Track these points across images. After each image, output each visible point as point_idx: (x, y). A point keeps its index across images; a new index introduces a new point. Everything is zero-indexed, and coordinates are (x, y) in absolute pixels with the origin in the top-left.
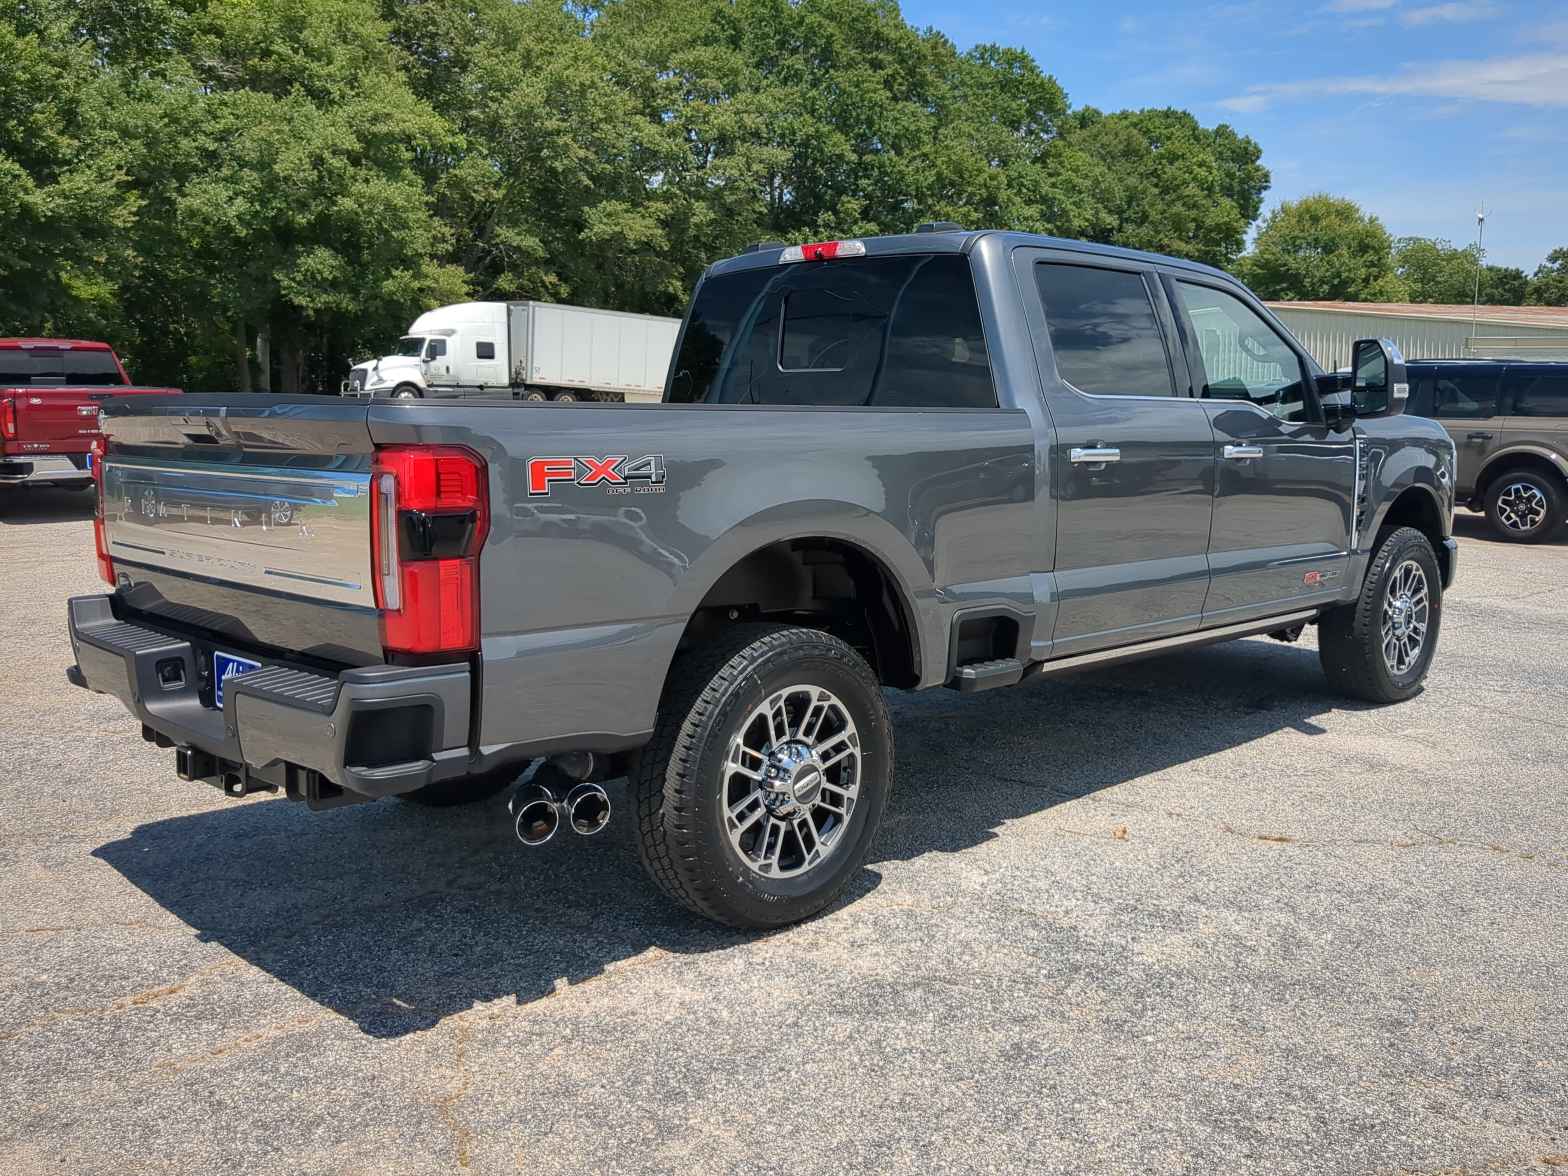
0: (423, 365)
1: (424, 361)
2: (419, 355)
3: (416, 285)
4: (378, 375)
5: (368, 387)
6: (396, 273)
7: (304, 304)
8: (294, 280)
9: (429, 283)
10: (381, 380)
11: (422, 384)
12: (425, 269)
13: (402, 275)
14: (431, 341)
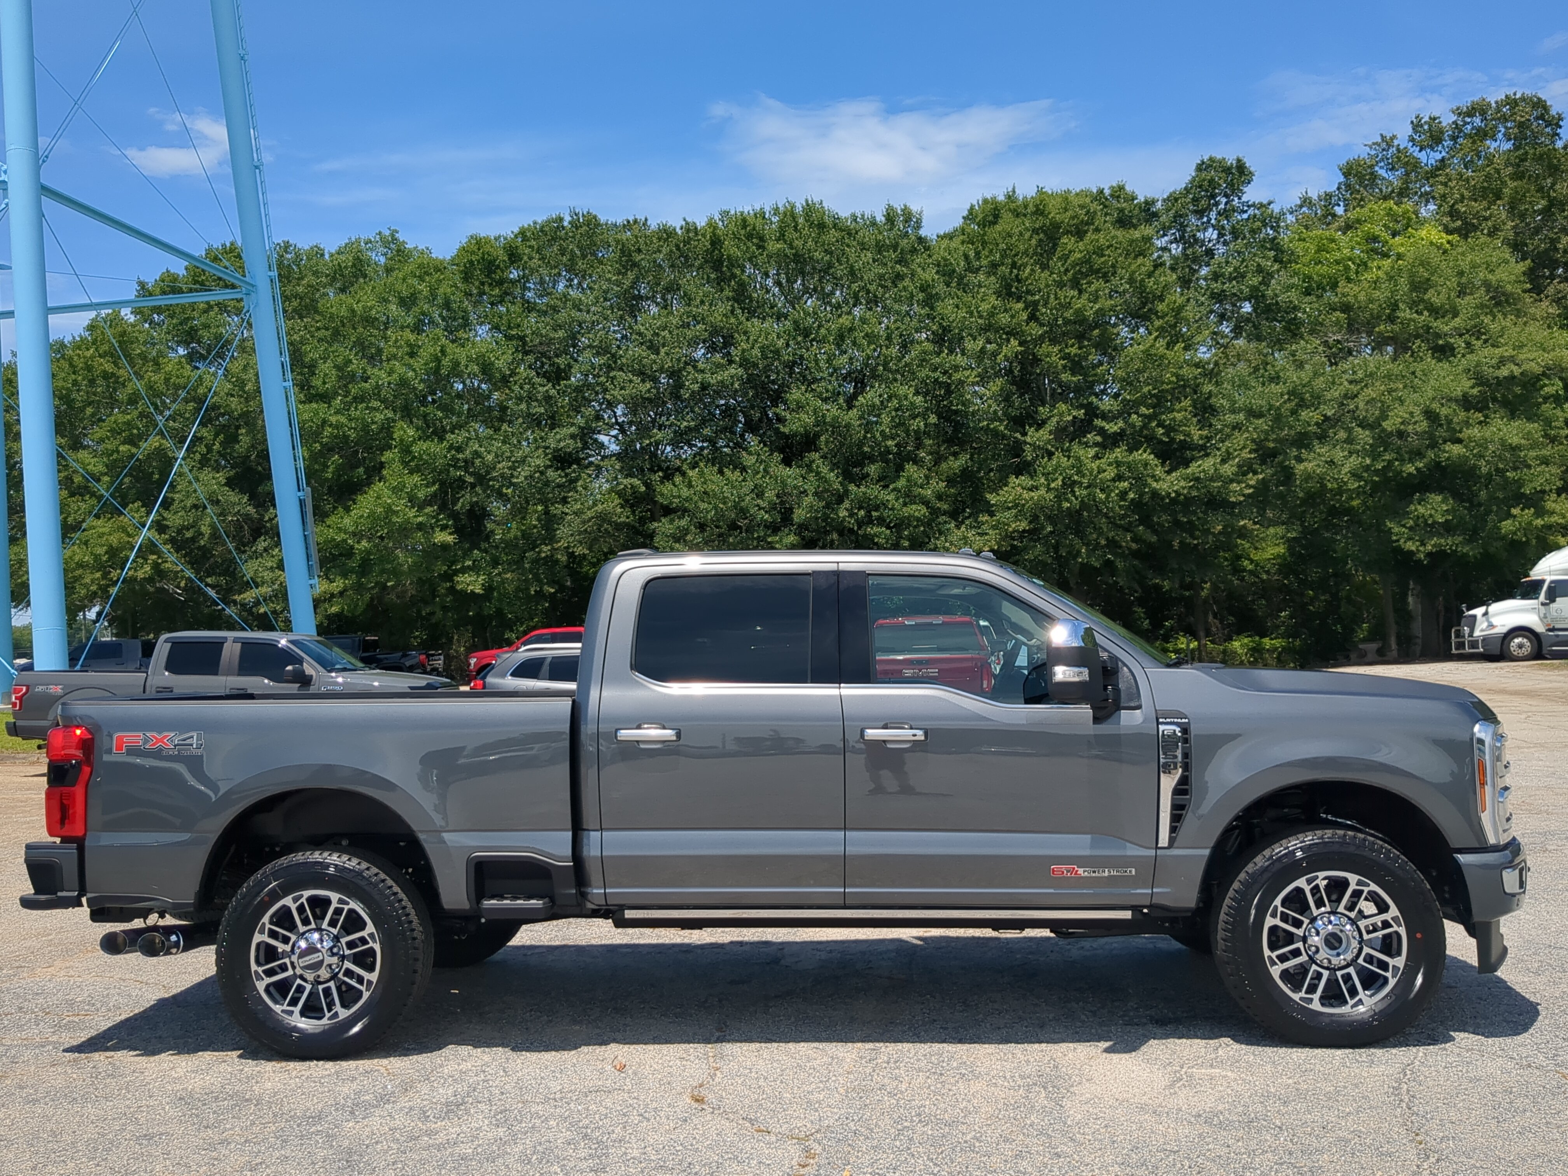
0: (1542, 608)
1: (1543, 604)
2: (1537, 598)
3: (1539, 522)
4: (1488, 620)
5: (1477, 633)
6: (1515, 511)
7: (1413, 548)
8: (1404, 526)
9: (1555, 519)
10: (1491, 626)
11: (1540, 629)
12: (1549, 505)
13: (1522, 515)
14: (1552, 582)
